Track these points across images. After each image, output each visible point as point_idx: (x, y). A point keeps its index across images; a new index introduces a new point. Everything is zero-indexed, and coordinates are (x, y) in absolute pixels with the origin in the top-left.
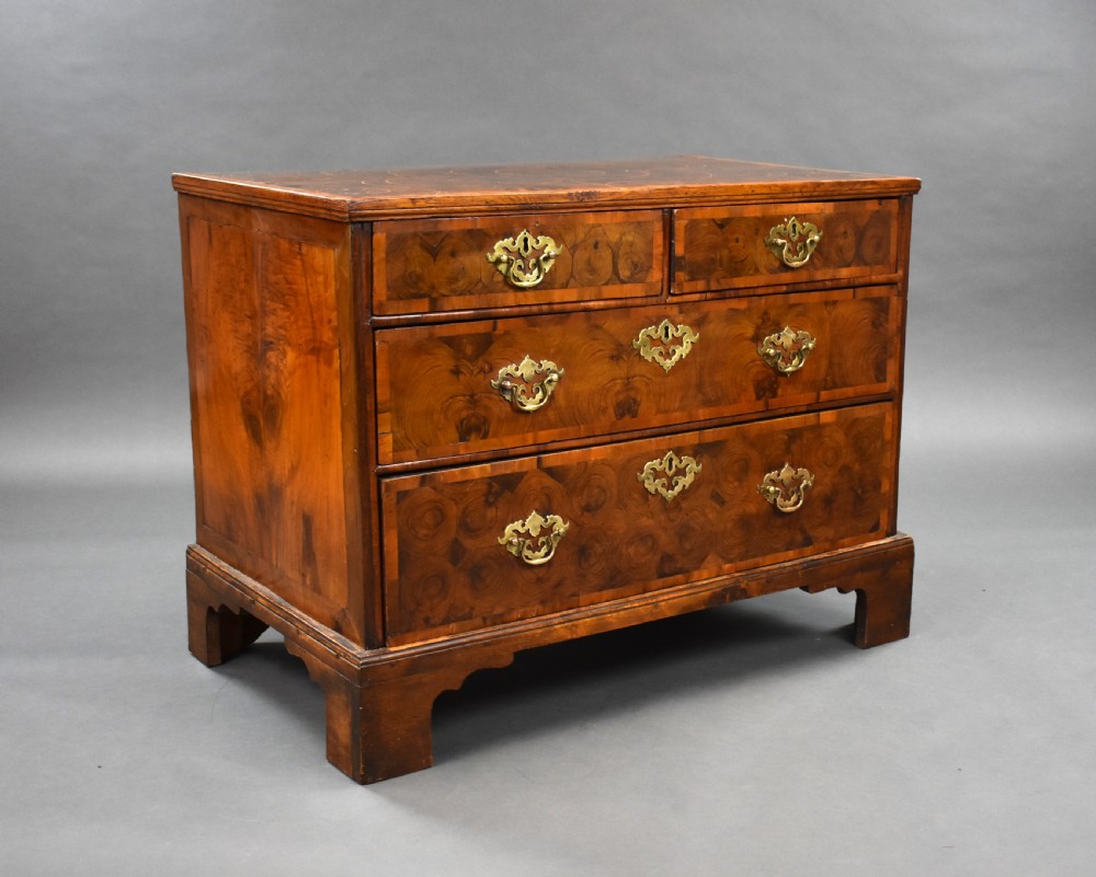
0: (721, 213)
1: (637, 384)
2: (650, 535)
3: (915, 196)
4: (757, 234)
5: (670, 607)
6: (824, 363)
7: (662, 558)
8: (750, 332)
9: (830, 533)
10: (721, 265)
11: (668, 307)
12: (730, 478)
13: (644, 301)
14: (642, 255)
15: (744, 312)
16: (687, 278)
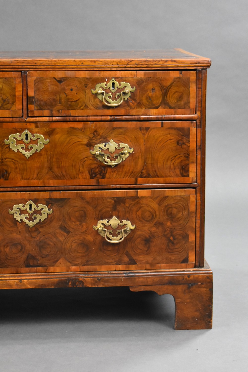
0: (60, 74)
1: (8, 163)
2: (20, 244)
3: (208, 69)
4: (86, 87)
5: (30, 283)
6: (140, 162)
7: (28, 257)
8: (85, 141)
9: (149, 259)
10: (60, 102)
11: (28, 124)
12: (74, 220)
13: (11, 119)
14: (8, 95)
15: (81, 129)
16: (36, 108)
